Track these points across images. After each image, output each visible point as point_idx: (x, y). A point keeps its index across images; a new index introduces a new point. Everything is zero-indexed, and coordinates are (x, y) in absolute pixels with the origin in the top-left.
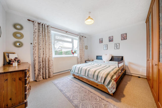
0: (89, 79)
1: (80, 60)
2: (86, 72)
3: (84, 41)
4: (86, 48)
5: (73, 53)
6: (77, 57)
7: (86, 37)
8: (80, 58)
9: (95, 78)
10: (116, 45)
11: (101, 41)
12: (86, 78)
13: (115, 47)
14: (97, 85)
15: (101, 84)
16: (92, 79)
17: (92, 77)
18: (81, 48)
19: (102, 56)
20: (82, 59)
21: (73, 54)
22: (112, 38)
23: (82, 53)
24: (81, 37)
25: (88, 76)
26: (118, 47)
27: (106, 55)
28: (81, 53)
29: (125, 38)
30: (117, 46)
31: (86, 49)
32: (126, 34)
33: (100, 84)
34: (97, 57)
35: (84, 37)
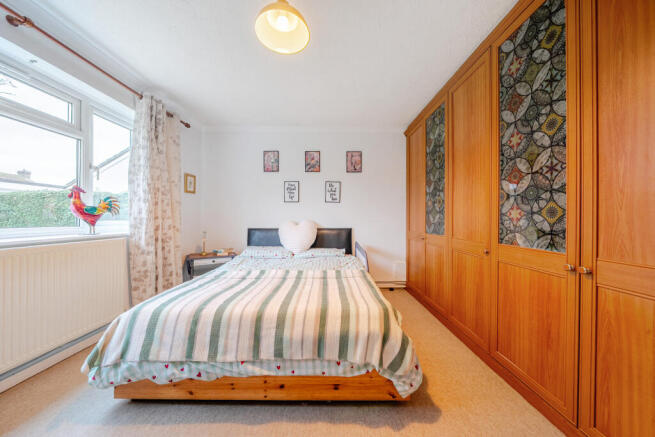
0: (289, 373)
1: (150, 258)
2: (264, 333)
3: (178, 145)
4: (190, 184)
5: (90, 216)
6: (128, 238)
7: (188, 126)
8: (152, 249)
9: (331, 351)
10: (331, 185)
11: (272, 163)
12: (265, 373)
13: (328, 194)
14: (336, 387)
15: (364, 372)
16: (310, 364)
17: (308, 354)
18: (159, 185)
19: (277, 230)
20: (163, 248)
21: (93, 223)
22: (316, 159)
23: (164, 211)
24: (163, 116)
25: (279, 353)
26: (337, 196)
27: (297, 224)
28: (159, 214)
29: (358, 167)
30: (333, 193)
31: (187, 191)
32: (361, 156)
33: (357, 374)
34: (250, 232)
35: (175, 122)
